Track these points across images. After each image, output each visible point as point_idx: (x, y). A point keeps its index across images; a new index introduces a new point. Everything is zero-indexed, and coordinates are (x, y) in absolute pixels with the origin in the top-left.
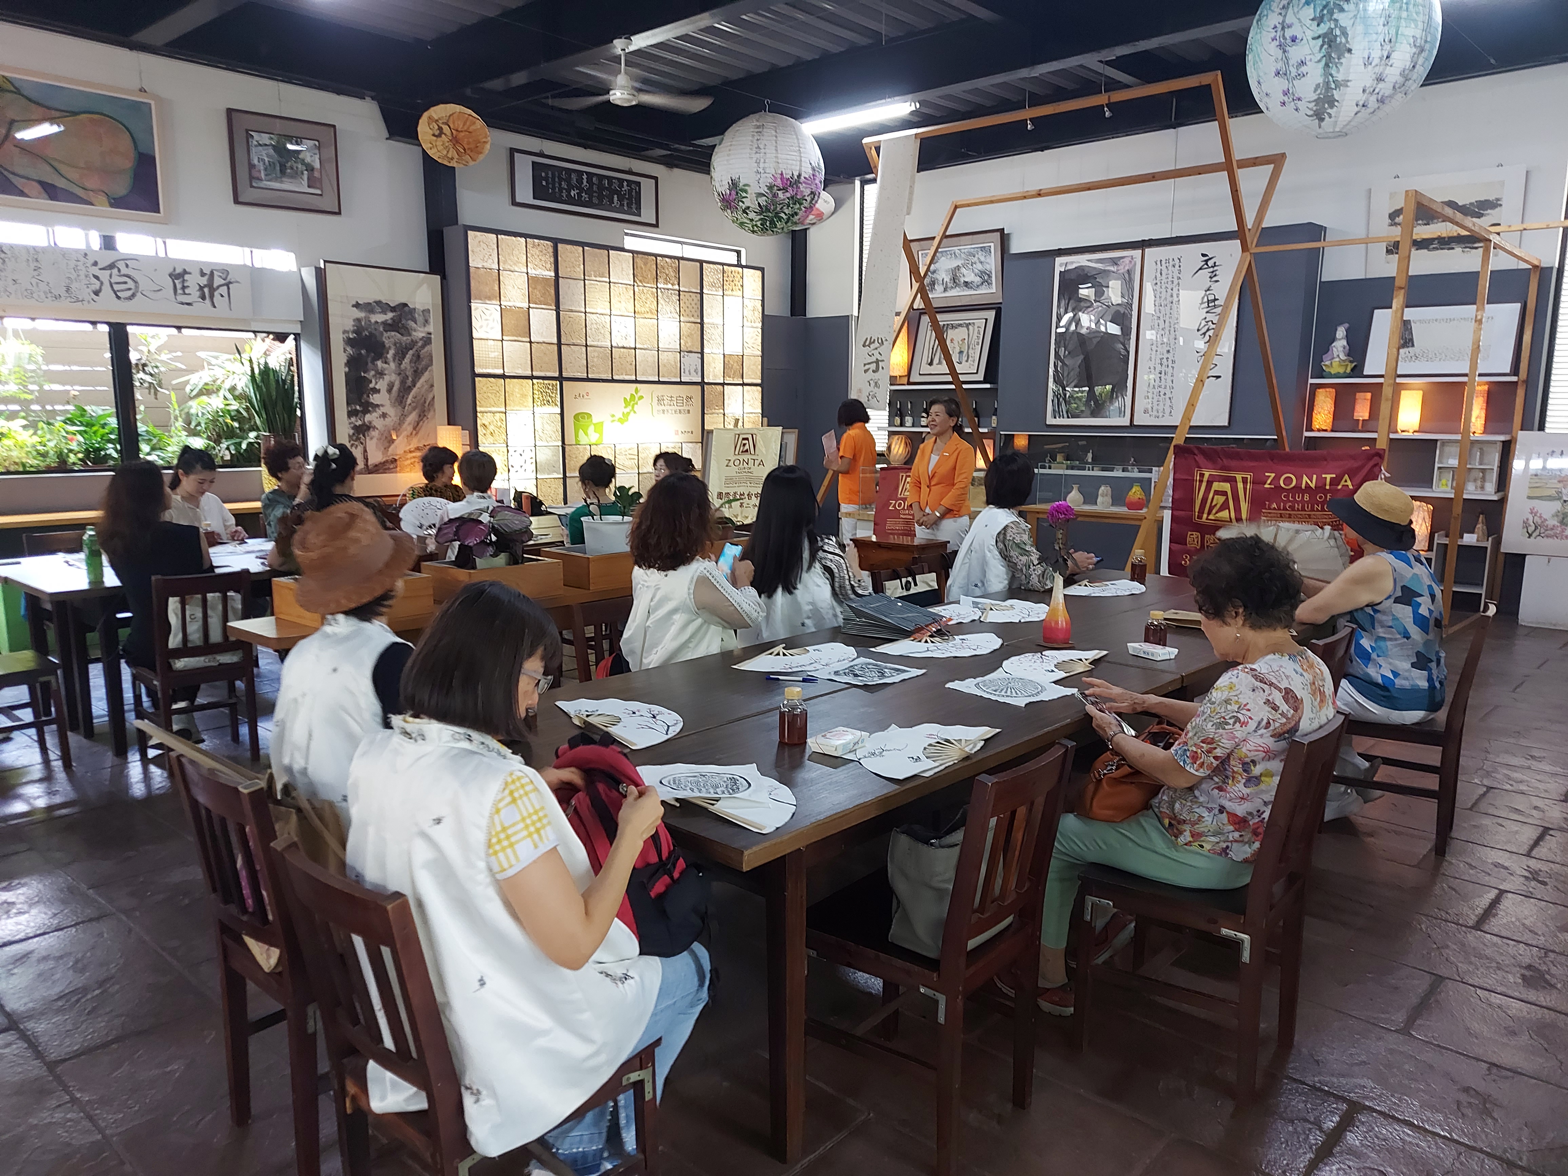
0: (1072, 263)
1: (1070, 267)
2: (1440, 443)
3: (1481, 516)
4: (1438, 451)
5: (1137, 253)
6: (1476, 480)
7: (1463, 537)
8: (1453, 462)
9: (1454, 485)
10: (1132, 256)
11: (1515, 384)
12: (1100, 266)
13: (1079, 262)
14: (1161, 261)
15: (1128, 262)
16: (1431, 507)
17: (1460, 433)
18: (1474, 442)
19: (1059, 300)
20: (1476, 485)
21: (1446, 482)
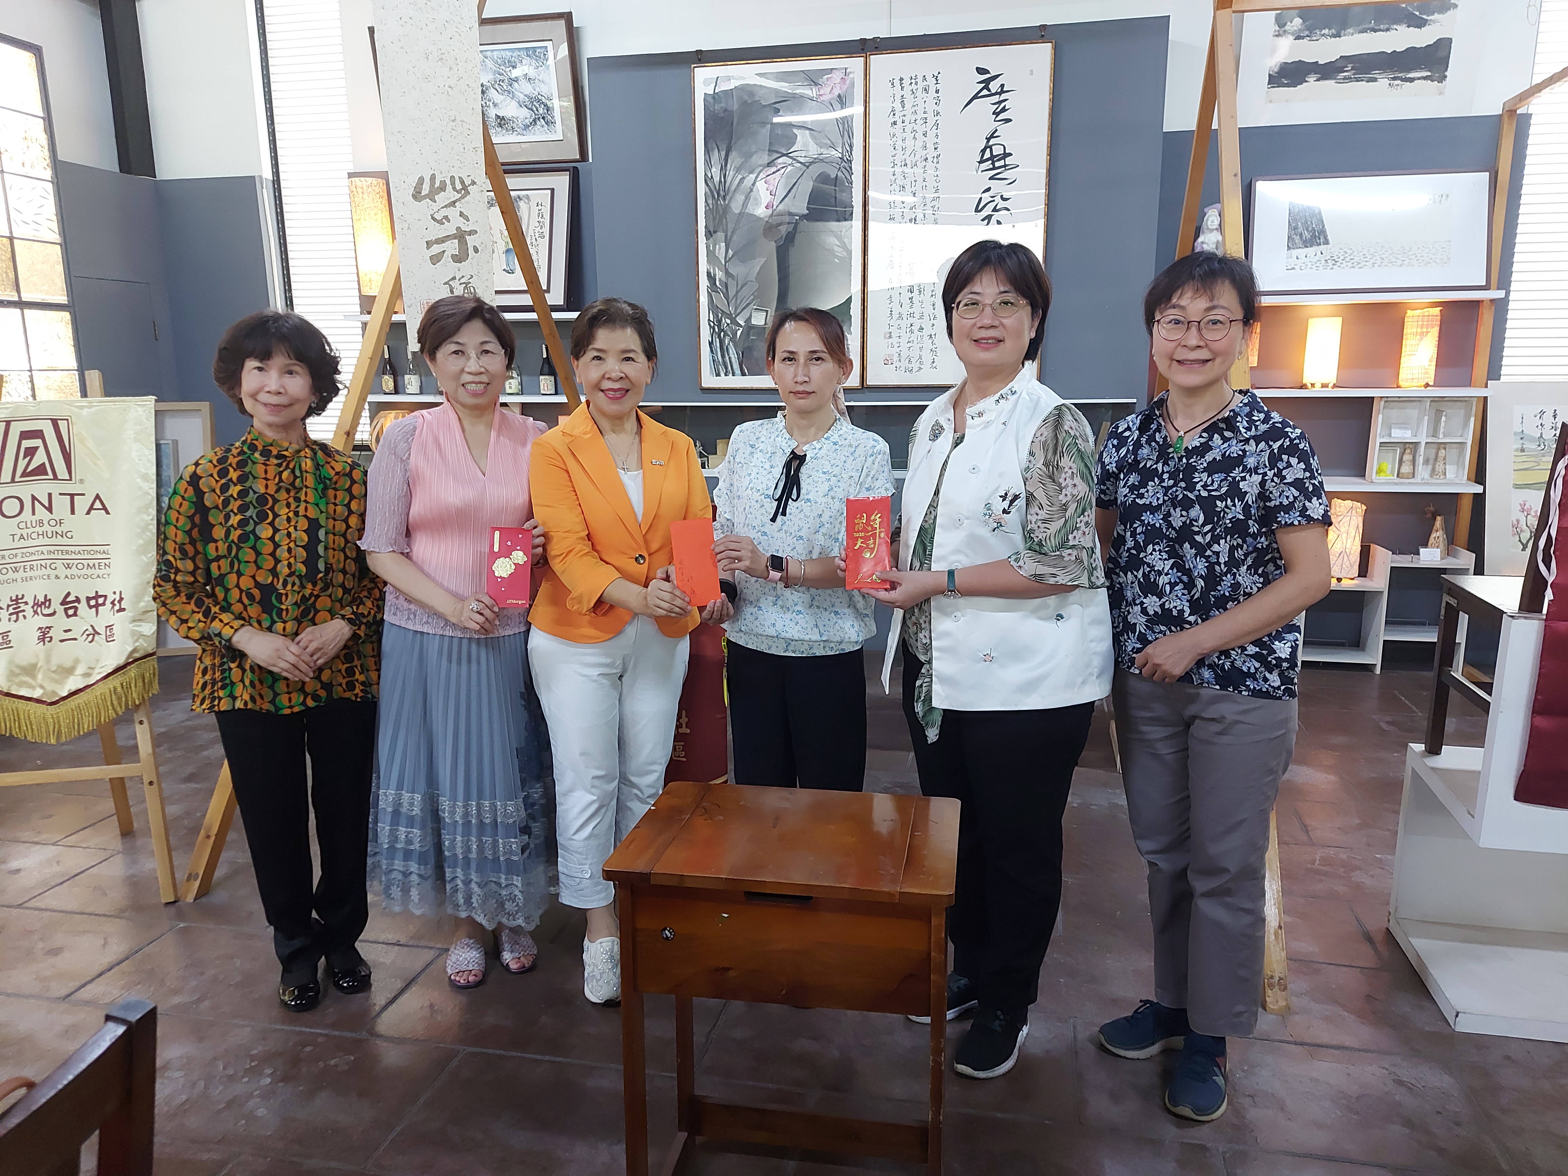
0: (729, 79)
1: (724, 87)
2: (1382, 403)
3: (1439, 518)
4: (1380, 416)
5: (855, 64)
6: (1431, 462)
7: (1418, 554)
8: (1401, 435)
9: (1403, 470)
10: (846, 69)
11: (1476, 304)
12: (783, 86)
13: (743, 78)
14: (901, 79)
15: (839, 80)
16: (1364, 507)
17: (1398, 387)
18: (1435, 400)
19: (707, 151)
20: (1433, 470)
21: (1386, 466)
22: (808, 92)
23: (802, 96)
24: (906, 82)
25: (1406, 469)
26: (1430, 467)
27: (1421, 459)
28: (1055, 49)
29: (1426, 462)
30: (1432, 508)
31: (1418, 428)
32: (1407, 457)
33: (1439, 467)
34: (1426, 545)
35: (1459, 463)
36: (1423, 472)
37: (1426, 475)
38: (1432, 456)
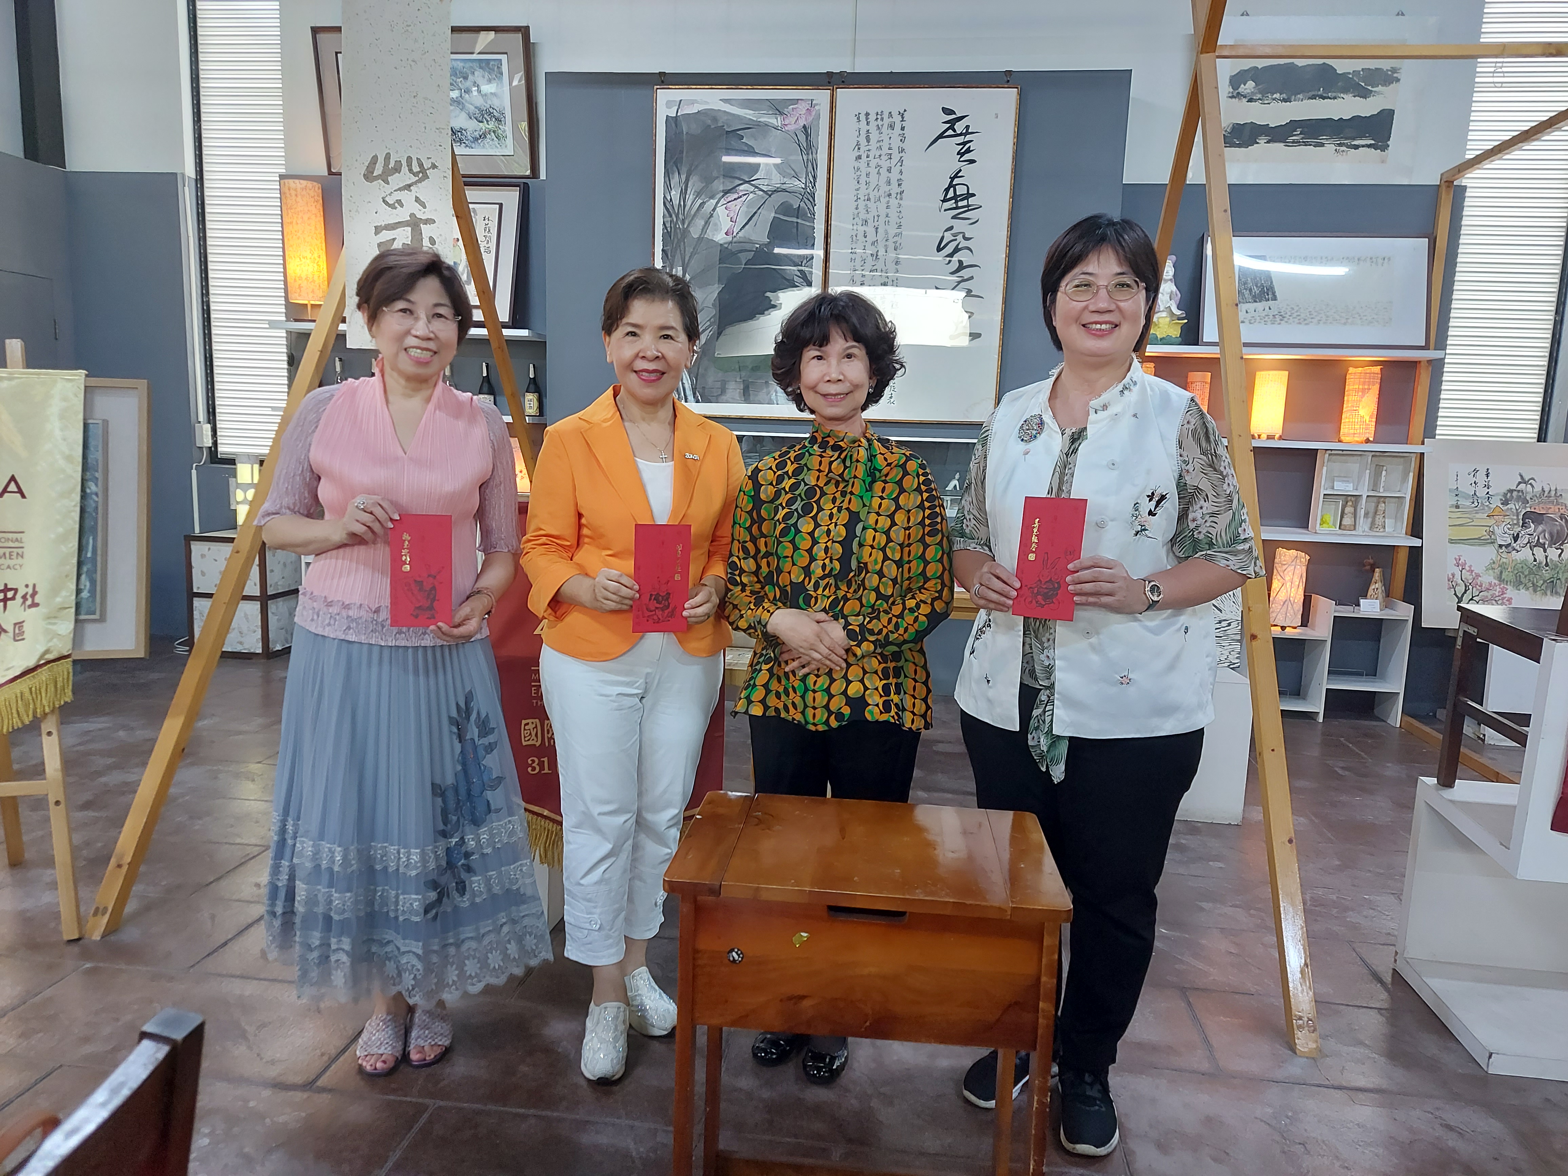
0: (693, 102)
1: (686, 110)
2: (1327, 455)
3: (1377, 570)
4: (1325, 468)
5: (822, 96)
6: (1371, 515)
7: (1359, 605)
8: (1343, 487)
9: (1344, 523)
10: (812, 100)
11: (1413, 365)
12: (748, 114)
13: (707, 103)
14: (867, 114)
15: (804, 111)
16: (1308, 557)
17: (1340, 441)
18: (1376, 454)
19: (667, 174)
20: (1373, 523)
21: (1329, 518)
22: (773, 121)
23: (766, 125)
24: (872, 118)
25: (1347, 521)
26: (1370, 520)
27: (1363, 511)
28: (1020, 94)
29: (1366, 515)
30: (1371, 561)
31: (1359, 482)
32: (1349, 509)
33: (1379, 520)
34: (1365, 596)
35: (1397, 518)
36: (1363, 525)
37: (1367, 529)
38: (1372, 510)
